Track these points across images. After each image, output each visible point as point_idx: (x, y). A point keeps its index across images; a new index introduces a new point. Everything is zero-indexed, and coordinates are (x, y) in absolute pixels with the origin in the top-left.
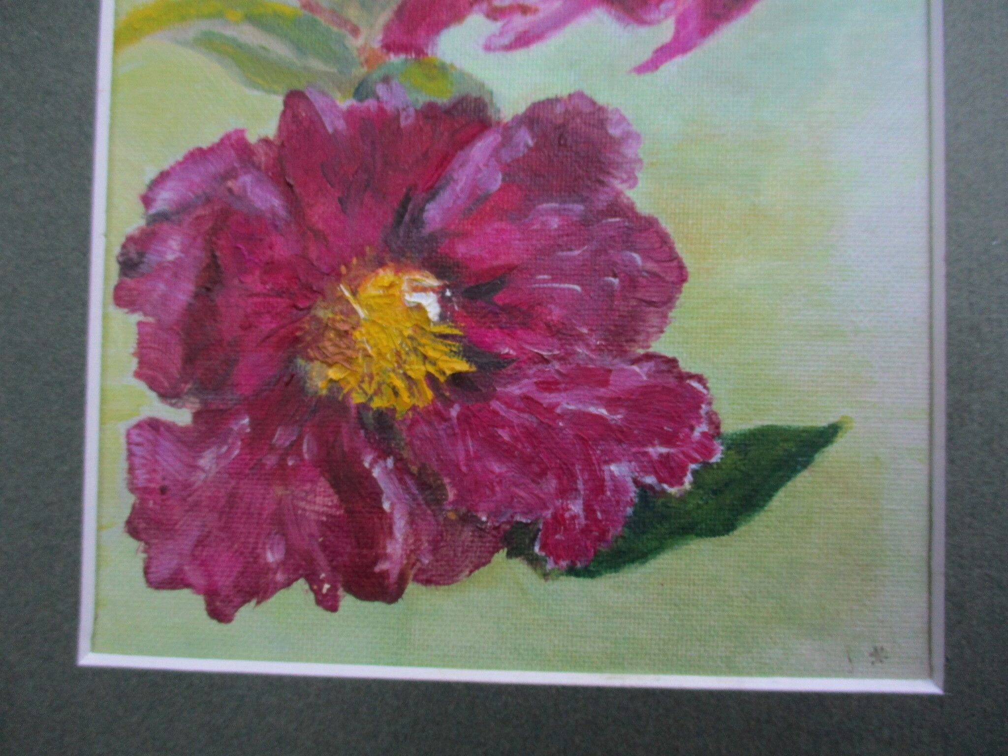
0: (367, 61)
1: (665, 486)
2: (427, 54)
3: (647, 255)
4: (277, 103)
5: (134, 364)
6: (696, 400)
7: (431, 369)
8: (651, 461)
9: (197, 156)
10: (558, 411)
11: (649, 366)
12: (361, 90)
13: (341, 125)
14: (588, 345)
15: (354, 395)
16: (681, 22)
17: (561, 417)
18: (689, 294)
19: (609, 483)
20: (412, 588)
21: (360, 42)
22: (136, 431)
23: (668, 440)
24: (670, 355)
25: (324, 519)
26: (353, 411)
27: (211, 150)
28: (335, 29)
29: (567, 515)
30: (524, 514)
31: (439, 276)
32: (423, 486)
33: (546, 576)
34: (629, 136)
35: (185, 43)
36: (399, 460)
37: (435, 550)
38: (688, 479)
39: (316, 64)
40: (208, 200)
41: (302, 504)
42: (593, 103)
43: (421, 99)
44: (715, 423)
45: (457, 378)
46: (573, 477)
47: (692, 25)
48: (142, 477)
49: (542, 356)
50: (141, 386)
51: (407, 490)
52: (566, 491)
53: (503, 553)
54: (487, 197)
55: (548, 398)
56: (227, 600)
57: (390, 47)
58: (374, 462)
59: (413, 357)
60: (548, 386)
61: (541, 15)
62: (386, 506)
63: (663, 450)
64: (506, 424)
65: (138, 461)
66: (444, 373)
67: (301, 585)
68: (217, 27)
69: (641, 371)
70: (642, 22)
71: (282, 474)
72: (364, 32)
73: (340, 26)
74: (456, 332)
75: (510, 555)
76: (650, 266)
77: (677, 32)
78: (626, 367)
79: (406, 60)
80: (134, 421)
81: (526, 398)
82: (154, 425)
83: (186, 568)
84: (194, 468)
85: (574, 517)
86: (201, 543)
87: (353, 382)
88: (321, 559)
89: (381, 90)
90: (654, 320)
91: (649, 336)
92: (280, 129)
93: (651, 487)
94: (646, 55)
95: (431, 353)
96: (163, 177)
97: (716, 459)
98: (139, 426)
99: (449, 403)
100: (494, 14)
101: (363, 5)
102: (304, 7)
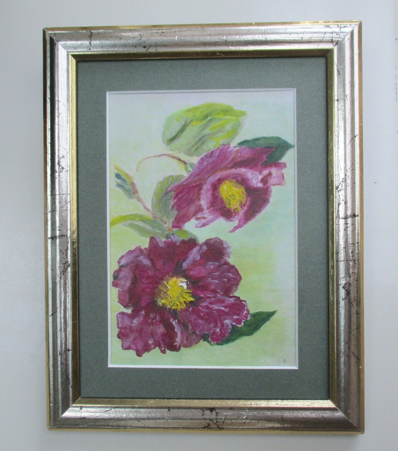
0: (168, 230)
1: (237, 325)
2: (182, 228)
3: (232, 274)
4: (148, 240)
5: (117, 300)
6: (243, 306)
7: (185, 300)
8: (234, 319)
9: (130, 252)
10: (214, 309)
11: (233, 299)
12: (167, 237)
13: (163, 245)
14: (220, 294)
15: (168, 306)
16: (240, 221)
17: (214, 310)
18: (242, 283)
19: (225, 325)
20: (182, 348)
21: (167, 225)
22: (118, 315)
23: (238, 315)
24: (238, 296)
25: (162, 333)
26: (168, 310)
27: (133, 251)
28: (161, 222)
29: (216, 332)
30: (206, 332)
31: (186, 279)
32: (184, 326)
33: (212, 345)
34: (228, 247)
35: (126, 226)
36: (178, 320)
37: (187, 339)
38: (243, 323)
39: (157, 231)
40: (133, 262)
41: (157, 330)
42: (220, 240)
43: (181, 239)
44: (248, 311)
45: (191, 302)
46: (217, 323)
47: (242, 221)
48: (120, 325)
49: (210, 297)
50: (120, 305)
51: (180, 327)
52: (216, 326)
53: (202, 340)
54: (197, 261)
55: (211, 306)
56: (141, 352)
57: (174, 227)
58: (173, 321)
59: (181, 297)
60: (211, 303)
61: (208, 219)
62: (176, 330)
63: (237, 317)
64: (202, 312)
65: (119, 322)
66: (188, 301)
67: (157, 348)
68: (133, 222)
69: (232, 300)
70: (231, 221)
71: (152, 324)
72: (168, 223)
73: (162, 222)
74: (191, 292)
75: (203, 341)
76: (233, 276)
77: (239, 223)
78: (228, 299)
79: (178, 230)
80: (118, 312)
81: (206, 306)
82: (123, 313)
83: (131, 345)
84: (132, 323)
85: (217, 332)
86: (134, 339)
87: (168, 303)
88: (161, 342)
89: (172, 237)
90: (235, 289)
91: (233, 292)
92: (149, 246)
93: (234, 325)
94: (232, 228)
95: (185, 296)
96: (122, 257)
97: (249, 319)
98: (119, 313)
99: (189, 308)
100: (197, 219)
101: (167, 217)
102: (153, 217)
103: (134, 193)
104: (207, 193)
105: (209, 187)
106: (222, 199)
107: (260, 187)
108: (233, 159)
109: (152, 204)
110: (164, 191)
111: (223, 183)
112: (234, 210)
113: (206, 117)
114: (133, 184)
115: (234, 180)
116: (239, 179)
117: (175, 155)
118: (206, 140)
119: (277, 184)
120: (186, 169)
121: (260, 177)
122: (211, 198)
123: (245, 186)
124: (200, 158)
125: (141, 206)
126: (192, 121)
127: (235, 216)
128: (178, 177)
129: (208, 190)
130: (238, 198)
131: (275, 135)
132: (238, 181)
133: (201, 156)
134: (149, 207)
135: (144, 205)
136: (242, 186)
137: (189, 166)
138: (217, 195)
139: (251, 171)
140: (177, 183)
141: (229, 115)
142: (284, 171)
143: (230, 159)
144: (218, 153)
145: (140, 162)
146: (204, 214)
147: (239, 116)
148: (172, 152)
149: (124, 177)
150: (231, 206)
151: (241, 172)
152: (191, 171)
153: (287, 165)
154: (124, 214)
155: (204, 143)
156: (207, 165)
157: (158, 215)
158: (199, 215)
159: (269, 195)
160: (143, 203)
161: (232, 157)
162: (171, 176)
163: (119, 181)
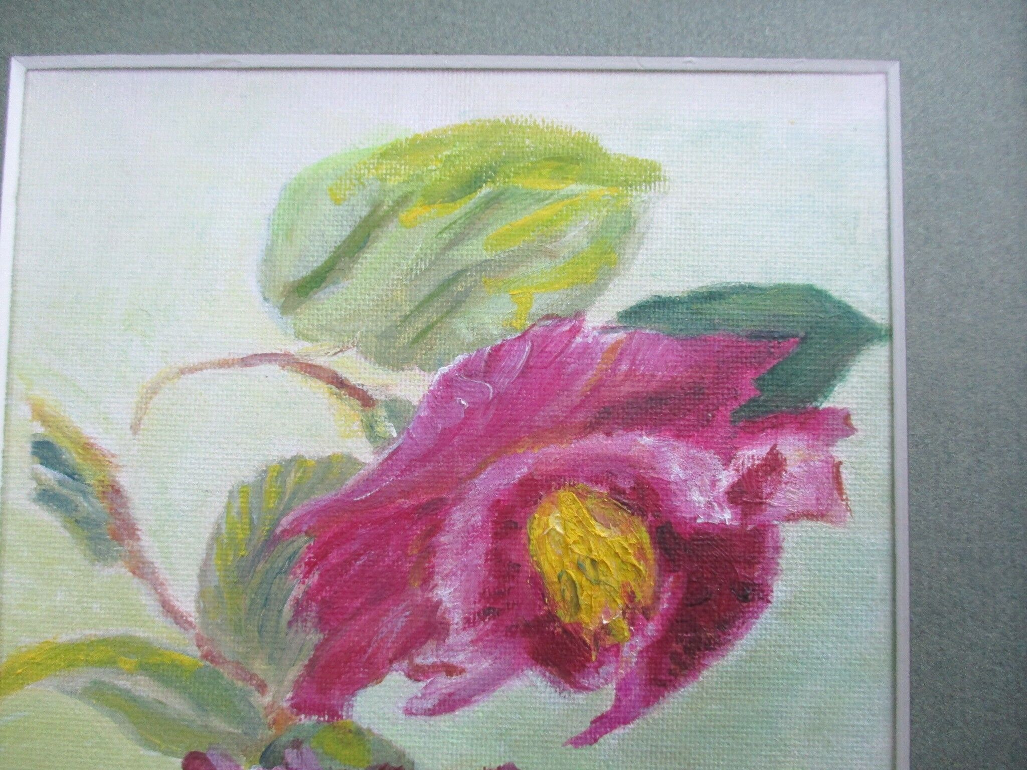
0: (275, 721)
2: (341, 717)
4: (176, 766)
12: (268, 756)
16: (623, 689)
21: (268, 699)
28: (240, 684)
35: (71, 693)
39: (218, 723)
43: (335, 768)
47: (636, 690)
57: (300, 706)
61: (468, 676)
68: (109, 677)
70: (580, 688)
72: (272, 689)
73: (244, 680)
77: (618, 700)
79: (319, 722)
89: (290, 756)
94: (583, 725)
100: (416, 673)
101: (271, 658)
102: (205, 657)
103: (117, 537)
104: (466, 546)
105: (477, 519)
106: (537, 581)
107: (722, 527)
108: (595, 389)
109: (202, 595)
110: (262, 532)
111: (545, 503)
112: (596, 637)
113: (472, 183)
114: (113, 492)
115: (596, 489)
116: (626, 484)
117: (321, 361)
118: (467, 293)
119: (809, 515)
120: (370, 427)
121: (726, 478)
122: (484, 573)
123: (650, 517)
124: (437, 377)
125: (147, 601)
126: (403, 201)
127: (601, 663)
128: (327, 464)
129: (471, 534)
130: (615, 576)
131: (798, 279)
132: (615, 491)
133: (444, 369)
134: (187, 605)
135: (161, 595)
136: (637, 520)
137: (382, 412)
138: (514, 557)
139: (682, 447)
140: (323, 495)
141: (581, 179)
142: (841, 450)
143: (581, 386)
144: (524, 357)
145: (154, 390)
146: (450, 649)
147: (627, 184)
148: (308, 345)
149: (72, 456)
150: (584, 617)
151: (634, 451)
152: (391, 440)
153: (855, 421)
154: (64, 638)
155: (456, 305)
156: (470, 412)
157: (228, 647)
158: (427, 656)
159: (770, 570)
160: (156, 585)
161: (590, 376)
162: (297, 461)
163: (50, 475)
